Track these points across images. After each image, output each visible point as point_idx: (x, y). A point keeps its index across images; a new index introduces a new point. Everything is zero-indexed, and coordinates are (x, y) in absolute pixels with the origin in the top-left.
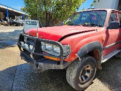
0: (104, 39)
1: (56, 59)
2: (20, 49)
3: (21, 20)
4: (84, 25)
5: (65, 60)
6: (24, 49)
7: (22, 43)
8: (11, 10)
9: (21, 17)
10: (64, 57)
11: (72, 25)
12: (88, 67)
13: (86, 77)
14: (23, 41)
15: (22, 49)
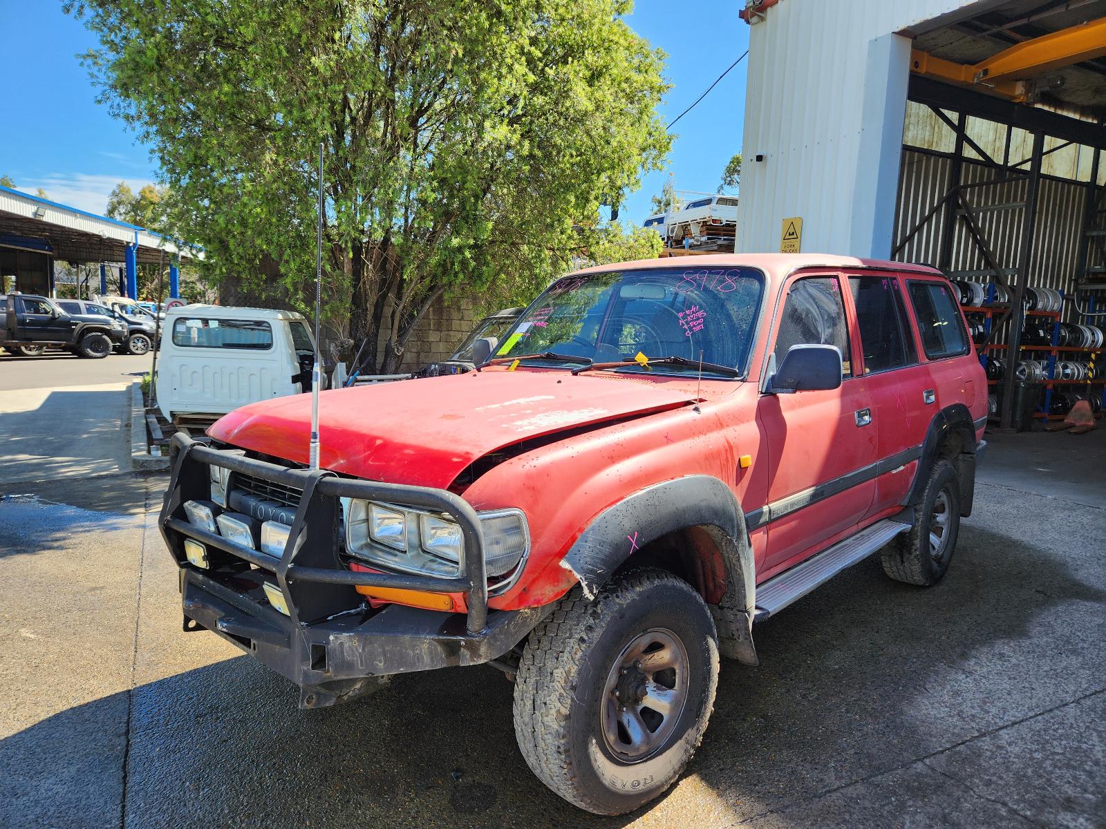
0: (748, 459)
1: (440, 602)
2: (180, 555)
3: (113, 298)
4: (630, 370)
5: (499, 604)
6: (213, 554)
7: (201, 513)
8: (26, 210)
9: (114, 271)
10: (492, 580)
11: (550, 361)
12: (655, 647)
13: (650, 718)
14: (203, 497)
15: (196, 554)
